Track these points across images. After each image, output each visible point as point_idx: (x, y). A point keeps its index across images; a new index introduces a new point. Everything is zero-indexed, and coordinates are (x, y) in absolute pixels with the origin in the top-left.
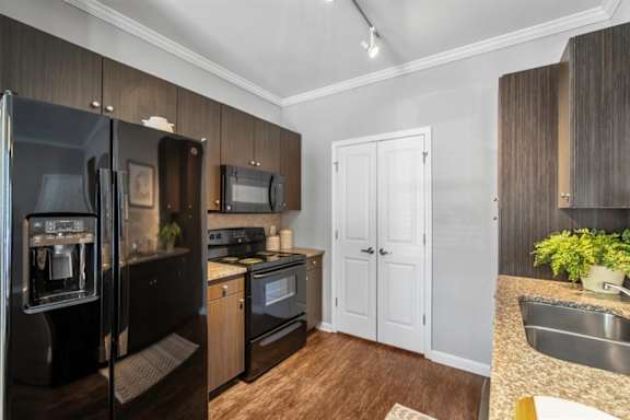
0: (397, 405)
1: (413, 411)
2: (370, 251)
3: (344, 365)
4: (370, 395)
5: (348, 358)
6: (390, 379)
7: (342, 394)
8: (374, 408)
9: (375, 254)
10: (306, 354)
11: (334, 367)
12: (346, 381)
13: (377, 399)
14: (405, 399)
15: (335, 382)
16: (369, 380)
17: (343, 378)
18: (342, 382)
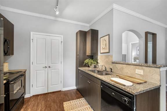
0: (64, 103)
1: (67, 102)
2: (46, 67)
3: (43, 103)
4: (56, 105)
5: (42, 101)
6: (58, 99)
7: (49, 109)
8: (59, 107)
9: (47, 68)
10: (26, 107)
11: (40, 105)
12: (47, 106)
13: (59, 104)
14: (64, 101)
15: (44, 108)
16: (53, 102)
17: (46, 106)
18: (46, 107)
